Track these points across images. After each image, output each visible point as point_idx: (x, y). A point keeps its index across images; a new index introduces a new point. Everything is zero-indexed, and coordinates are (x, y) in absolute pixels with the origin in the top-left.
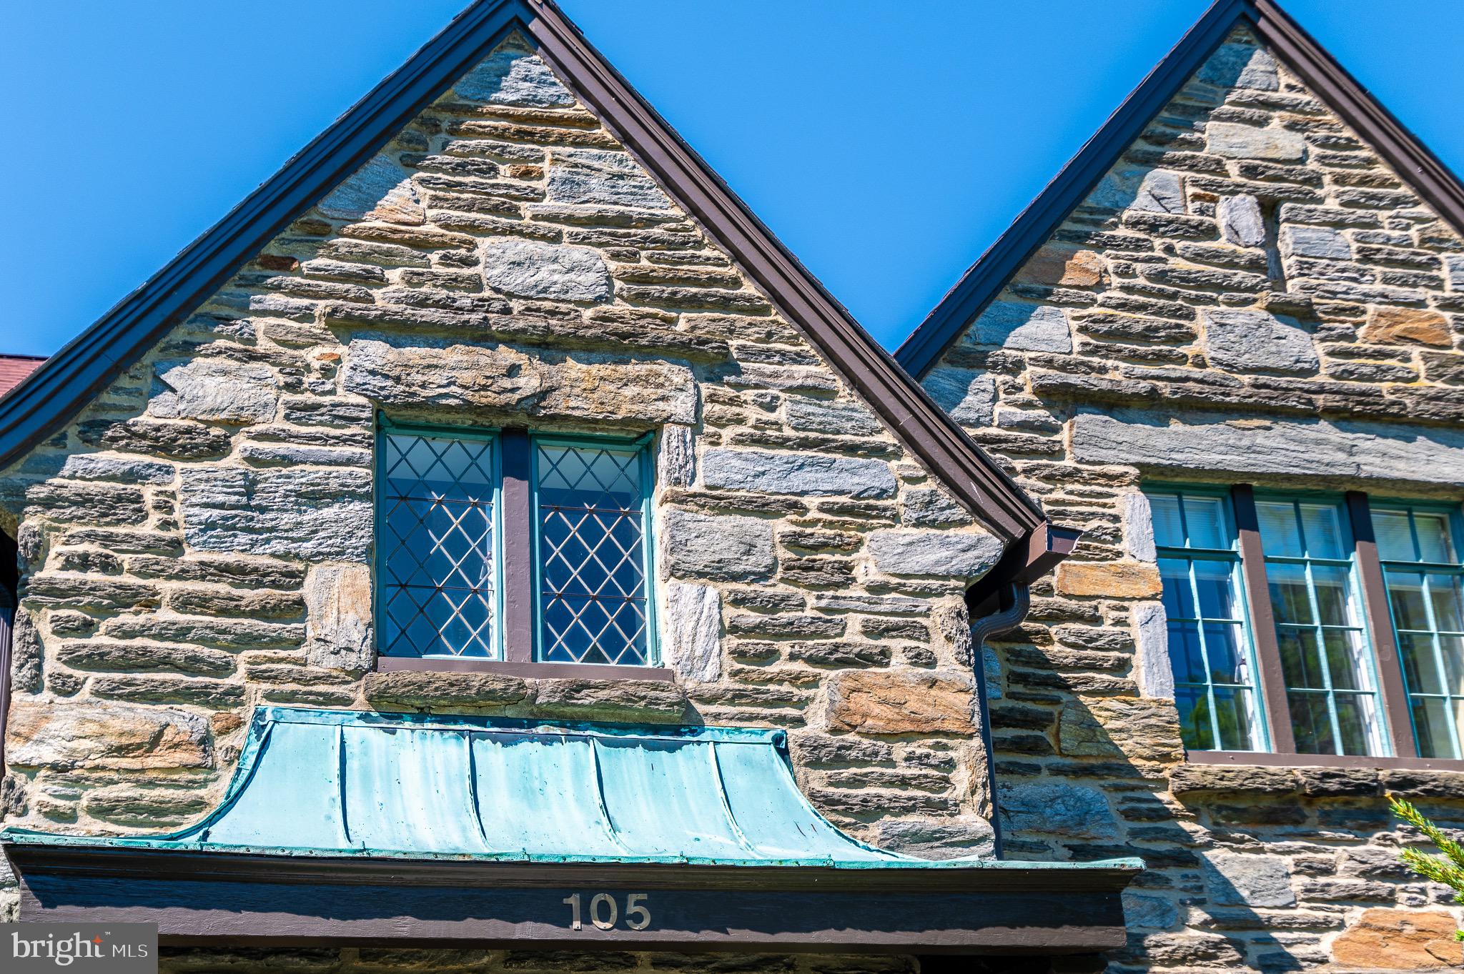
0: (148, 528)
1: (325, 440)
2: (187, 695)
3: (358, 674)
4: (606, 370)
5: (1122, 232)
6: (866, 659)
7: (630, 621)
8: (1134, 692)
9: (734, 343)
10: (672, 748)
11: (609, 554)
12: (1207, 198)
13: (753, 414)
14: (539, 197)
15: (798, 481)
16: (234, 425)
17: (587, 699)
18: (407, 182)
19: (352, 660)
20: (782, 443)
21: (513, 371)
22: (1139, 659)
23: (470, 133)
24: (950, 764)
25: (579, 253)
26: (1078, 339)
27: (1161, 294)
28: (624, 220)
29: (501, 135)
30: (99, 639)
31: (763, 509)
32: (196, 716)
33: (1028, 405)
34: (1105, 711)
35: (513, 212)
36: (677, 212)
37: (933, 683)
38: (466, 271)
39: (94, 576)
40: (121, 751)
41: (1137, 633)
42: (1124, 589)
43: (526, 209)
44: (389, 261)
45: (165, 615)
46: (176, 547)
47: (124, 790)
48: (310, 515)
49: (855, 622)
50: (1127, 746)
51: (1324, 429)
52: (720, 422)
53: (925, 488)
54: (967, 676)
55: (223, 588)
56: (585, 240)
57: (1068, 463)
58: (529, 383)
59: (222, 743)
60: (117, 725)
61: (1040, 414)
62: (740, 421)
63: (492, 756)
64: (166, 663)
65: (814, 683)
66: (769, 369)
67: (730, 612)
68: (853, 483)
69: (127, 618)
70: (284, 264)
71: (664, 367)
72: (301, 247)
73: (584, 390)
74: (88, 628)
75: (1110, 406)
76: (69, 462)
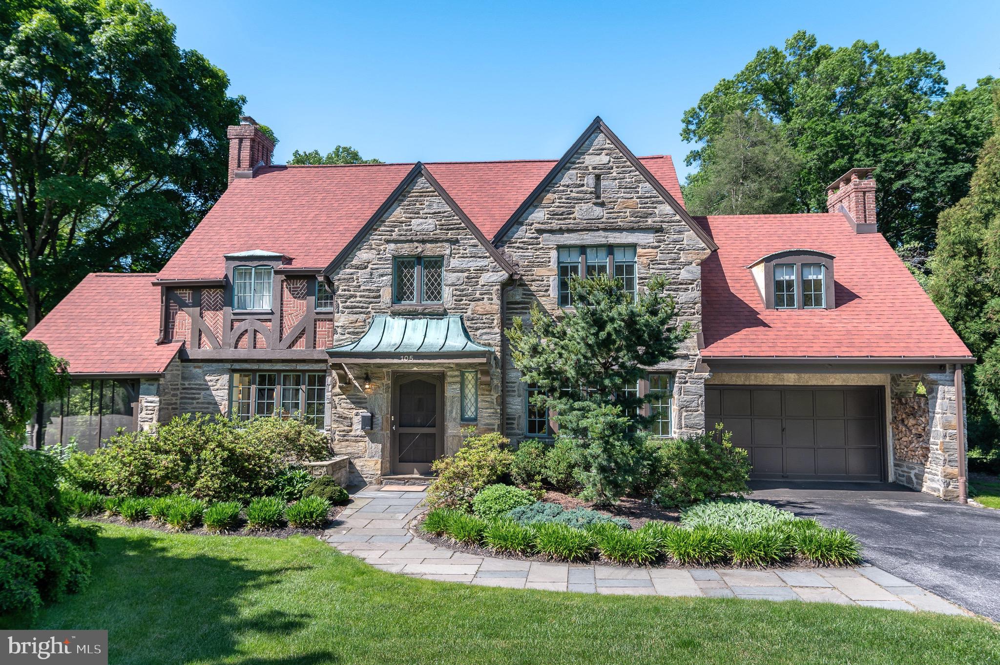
0: (355, 283)
1: (384, 264)
2: (361, 313)
3: (389, 308)
4: (433, 245)
5: (561, 188)
6: (479, 300)
7: (439, 293)
8: (549, 296)
9: (459, 237)
10: (441, 319)
11: (436, 280)
12: (582, 178)
13: (462, 251)
14: (424, 209)
15: (469, 265)
16: (368, 263)
17: (427, 311)
18: (399, 209)
19: (388, 305)
20: (467, 257)
21: (417, 247)
22: (551, 288)
23: (411, 197)
24: (494, 319)
25: (430, 221)
26: (547, 216)
27: (567, 203)
28: (439, 212)
29: (417, 196)
30: (348, 304)
31: (462, 272)
32: (363, 316)
33: (533, 233)
34: (542, 300)
35: (419, 213)
36: (450, 209)
37: (491, 304)
38: (410, 227)
39: (346, 292)
40: (351, 323)
41: (551, 283)
42: (549, 274)
43: (421, 212)
44: (395, 226)
45: (358, 299)
46: (360, 286)
47: (352, 330)
48: (382, 278)
49: (478, 292)
50: (546, 307)
51: (601, 233)
52: (455, 254)
53: (494, 264)
54: (499, 302)
55: (367, 293)
56: (431, 218)
57: (541, 246)
58: (420, 250)
59: (367, 321)
60: (351, 319)
61: (535, 235)
62: (459, 253)
63: (410, 322)
64: (358, 307)
65: (469, 305)
66: (465, 242)
67: (454, 292)
68: (480, 264)
69: (352, 300)
70: (376, 230)
71: (444, 244)
72: (380, 226)
73: (430, 250)
74: (346, 302)
75: (551, 232)
76: (341, 272)
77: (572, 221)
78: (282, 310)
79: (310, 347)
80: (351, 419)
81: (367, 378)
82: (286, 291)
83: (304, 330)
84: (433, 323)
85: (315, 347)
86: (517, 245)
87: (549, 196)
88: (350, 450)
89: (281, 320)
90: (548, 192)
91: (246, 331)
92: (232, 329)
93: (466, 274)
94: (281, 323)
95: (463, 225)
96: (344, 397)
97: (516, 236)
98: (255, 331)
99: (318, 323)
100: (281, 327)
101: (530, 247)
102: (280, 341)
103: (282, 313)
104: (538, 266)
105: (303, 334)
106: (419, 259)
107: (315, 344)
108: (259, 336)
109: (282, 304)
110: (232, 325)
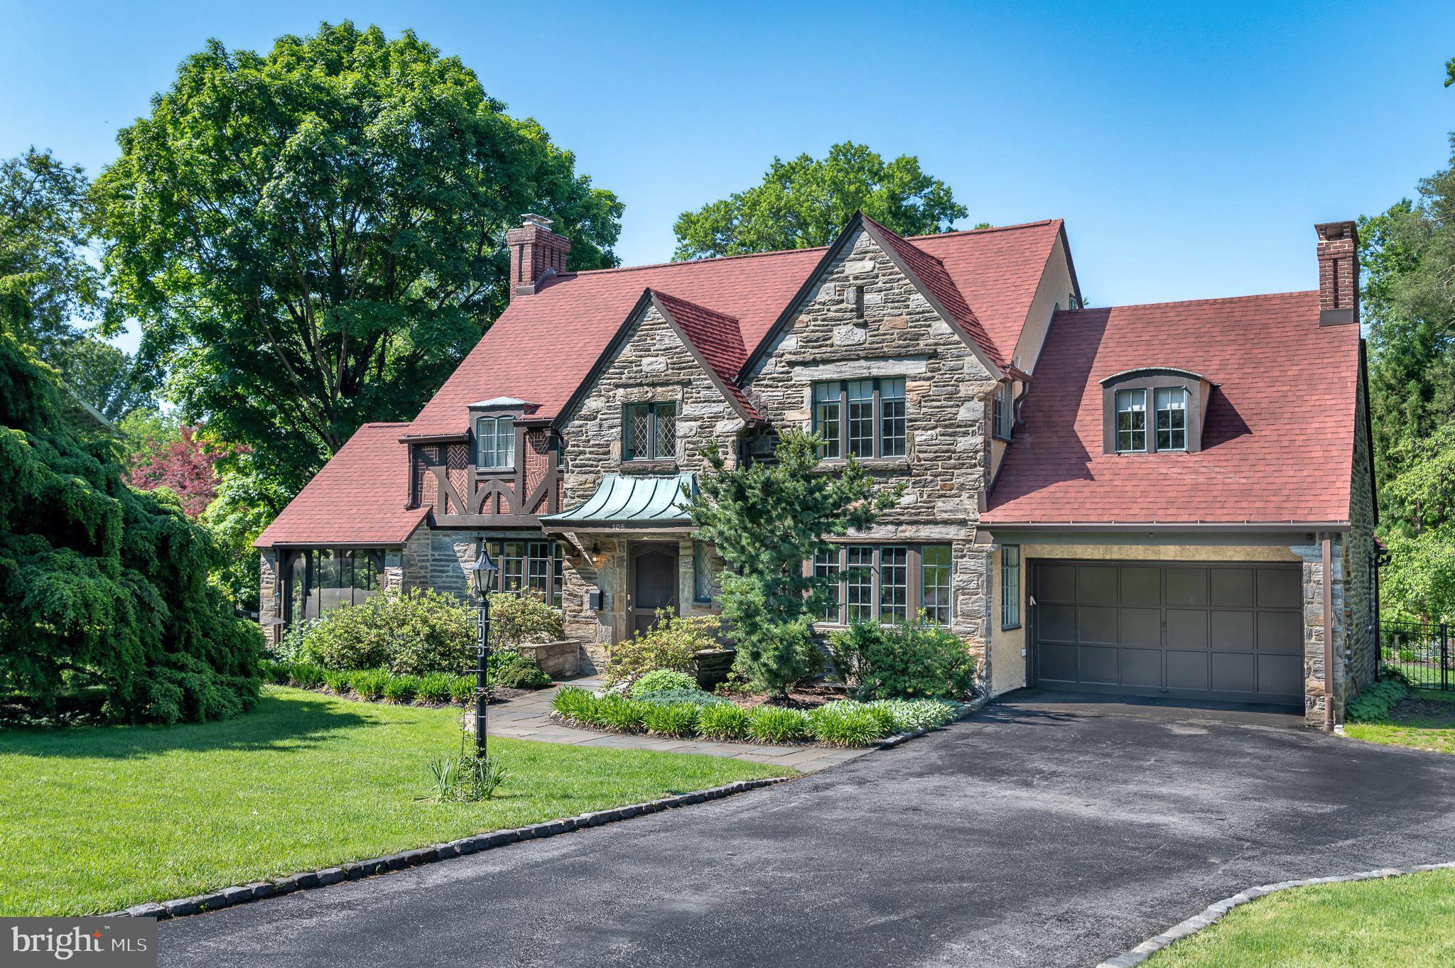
0: (584, 438)
1: (613, 414)
2: (591, 472)
3: (618, 465)
4: (664, 389)
5: (817, 307)
7: (672, 447)
9: (692, 378)
10: (672, 478)
11: (669, 431)
12: (841, 293)
13: (695, 395)
14: (655, 345)
15: (703, 412)
16: (597, 412)
17: (657, 469)
18: (628, 346)
20: (700, 402)
21: (647, 392)
23: (641, 331)
25: (661, 359)
26: (800, 343)
27: (823, 326)
28: (671, 348)
29: (647, 330)
30: (577, 462)
31: (695, 420)
32: (591, 477)
33: (784, 366)
35: (649, 350)
38: (640, 368)
39: (576, 448)
40: (581, 485)
42: (802, 417)
43: (652, 348)
44: (624, 368)
45: (588, 456)
46: (589, 441)
47: (580, 493)
48: (611, 431)
51: (863, 363)
52: (688, 399)
53: (730, 410)
54: (735, 456)
55: (596, 449)
56: (662, 355)
57: (793, 382)
58: (650, 395)
59: (596, 482)
60: (580, 479)
61: (786, 369)
62: (692, 398)
63: (638, 482)
64: (587, 466)
65: (703, 461)
66: (699, 383)
67: (688, 445)
68: (717, 409)
69: (581, 457)
70: (604, 373)
71: (676, 387)
72: (609, 368)
73: (661, 394)
74: (575, 460)
75: (804, 364)
76: (570, 424)
77: (829, 349)
79: (552, 509)
80: (581, 597)
81: (596, 550)
82: (528, 444)
83: (546, 492)
84: (663, 483)
86: (765, 382)
87: (803, 317)
88: (580, 633)
89: (524, 480)
90: (801, 312)
91: (490, 493)
92: (476, 491)
93: (699, 423)
94: (524, 484)
95: (696, 362)
96: (574, 571)
97: (764, 371)
98: (499, 494)
99: (560, 482)
100: (524, 488)
101: (780, 384)
102: (523, 504)
103: (524, 472)
104: (789, 408)
105: (546, 497)
106: (650, 407)
107: (558, 508)
108: (503, 499)
109: (524, 461)
110: (477, 487)
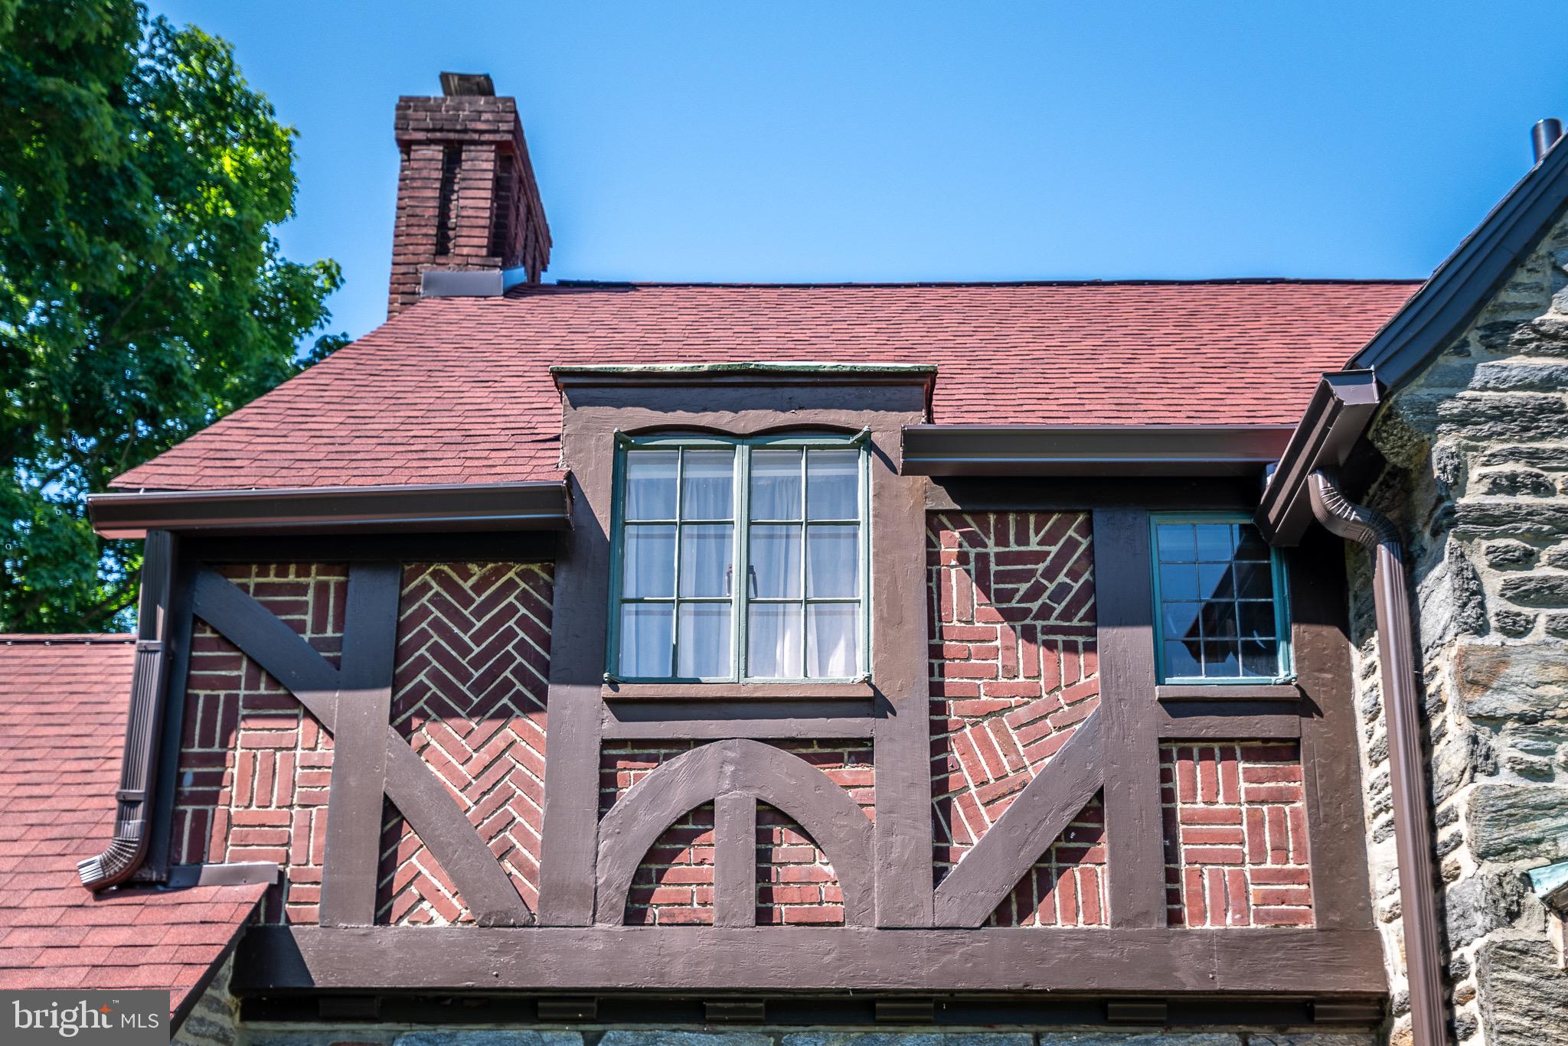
30: (1543, 571)
39: (1526, 499)
78: (936, 689)
79: (1145, 915)
82: (956, 581)
83: (1094, 810)
85: (1174, 918)
89: (939, 747)
91: (704, 813)
92: (606, 801)
94: (939, 767)
98: (769, 816)
99: (1178, 767)
100: (939, 787)
102: (938, 875)
103: (938, 708)
105: (1093, 836)
107: (1173, 897)
108: (787, 845)
109: (936, 652)
110: (608, 782)
